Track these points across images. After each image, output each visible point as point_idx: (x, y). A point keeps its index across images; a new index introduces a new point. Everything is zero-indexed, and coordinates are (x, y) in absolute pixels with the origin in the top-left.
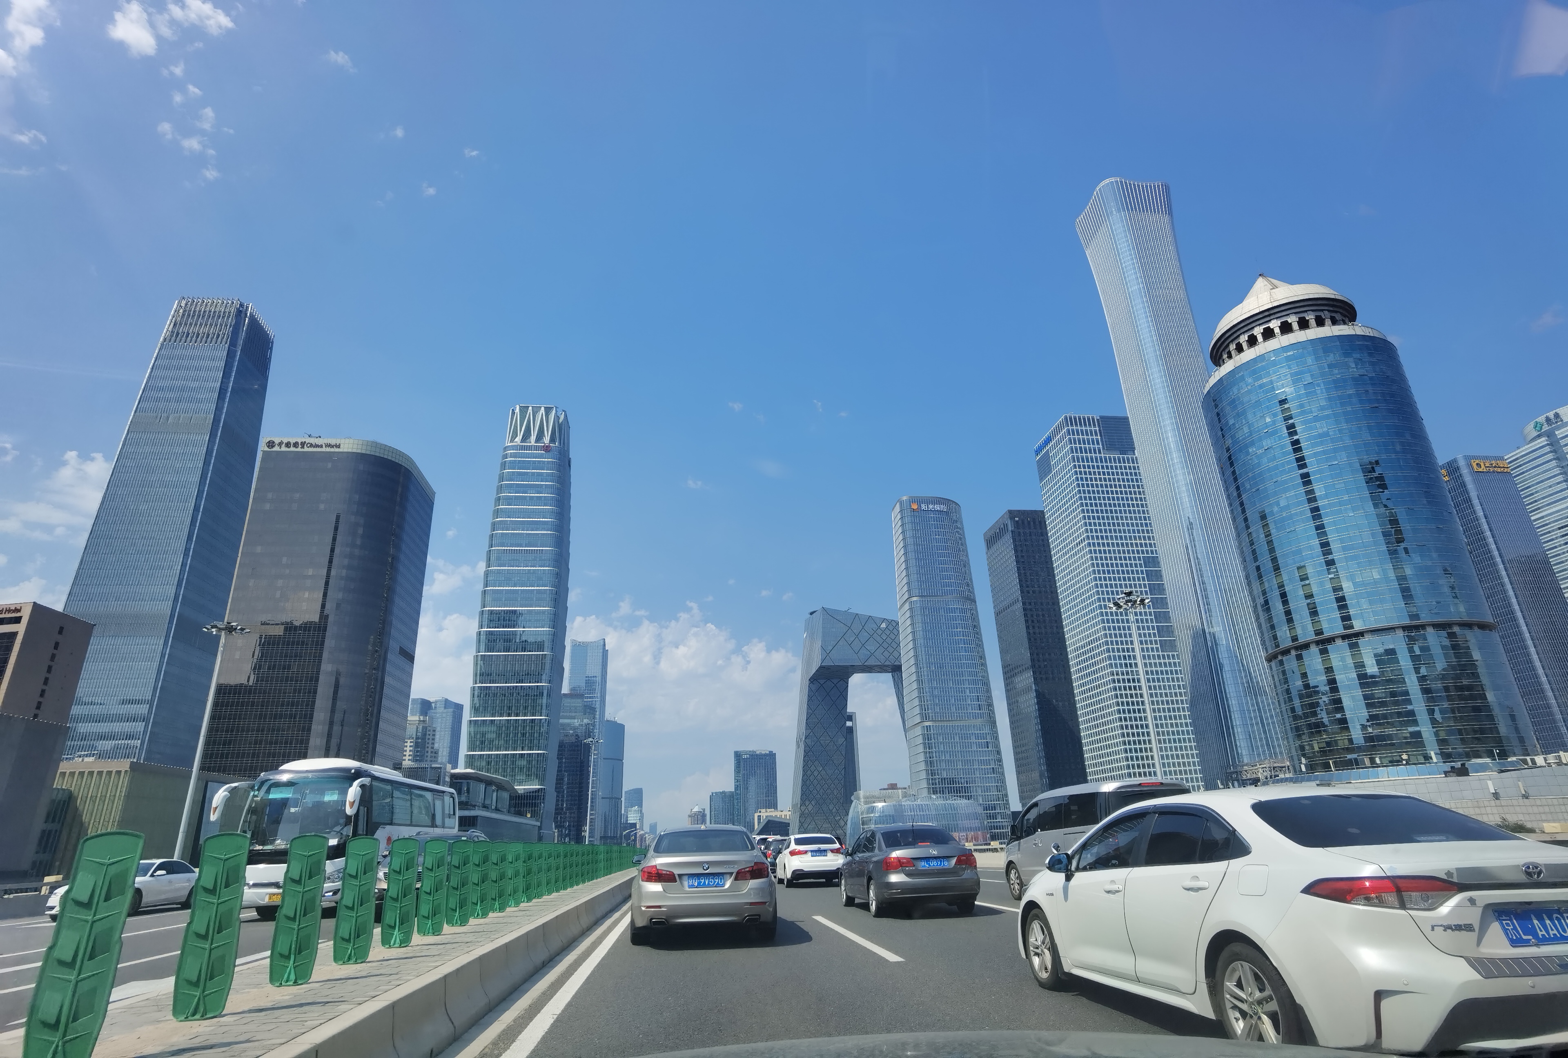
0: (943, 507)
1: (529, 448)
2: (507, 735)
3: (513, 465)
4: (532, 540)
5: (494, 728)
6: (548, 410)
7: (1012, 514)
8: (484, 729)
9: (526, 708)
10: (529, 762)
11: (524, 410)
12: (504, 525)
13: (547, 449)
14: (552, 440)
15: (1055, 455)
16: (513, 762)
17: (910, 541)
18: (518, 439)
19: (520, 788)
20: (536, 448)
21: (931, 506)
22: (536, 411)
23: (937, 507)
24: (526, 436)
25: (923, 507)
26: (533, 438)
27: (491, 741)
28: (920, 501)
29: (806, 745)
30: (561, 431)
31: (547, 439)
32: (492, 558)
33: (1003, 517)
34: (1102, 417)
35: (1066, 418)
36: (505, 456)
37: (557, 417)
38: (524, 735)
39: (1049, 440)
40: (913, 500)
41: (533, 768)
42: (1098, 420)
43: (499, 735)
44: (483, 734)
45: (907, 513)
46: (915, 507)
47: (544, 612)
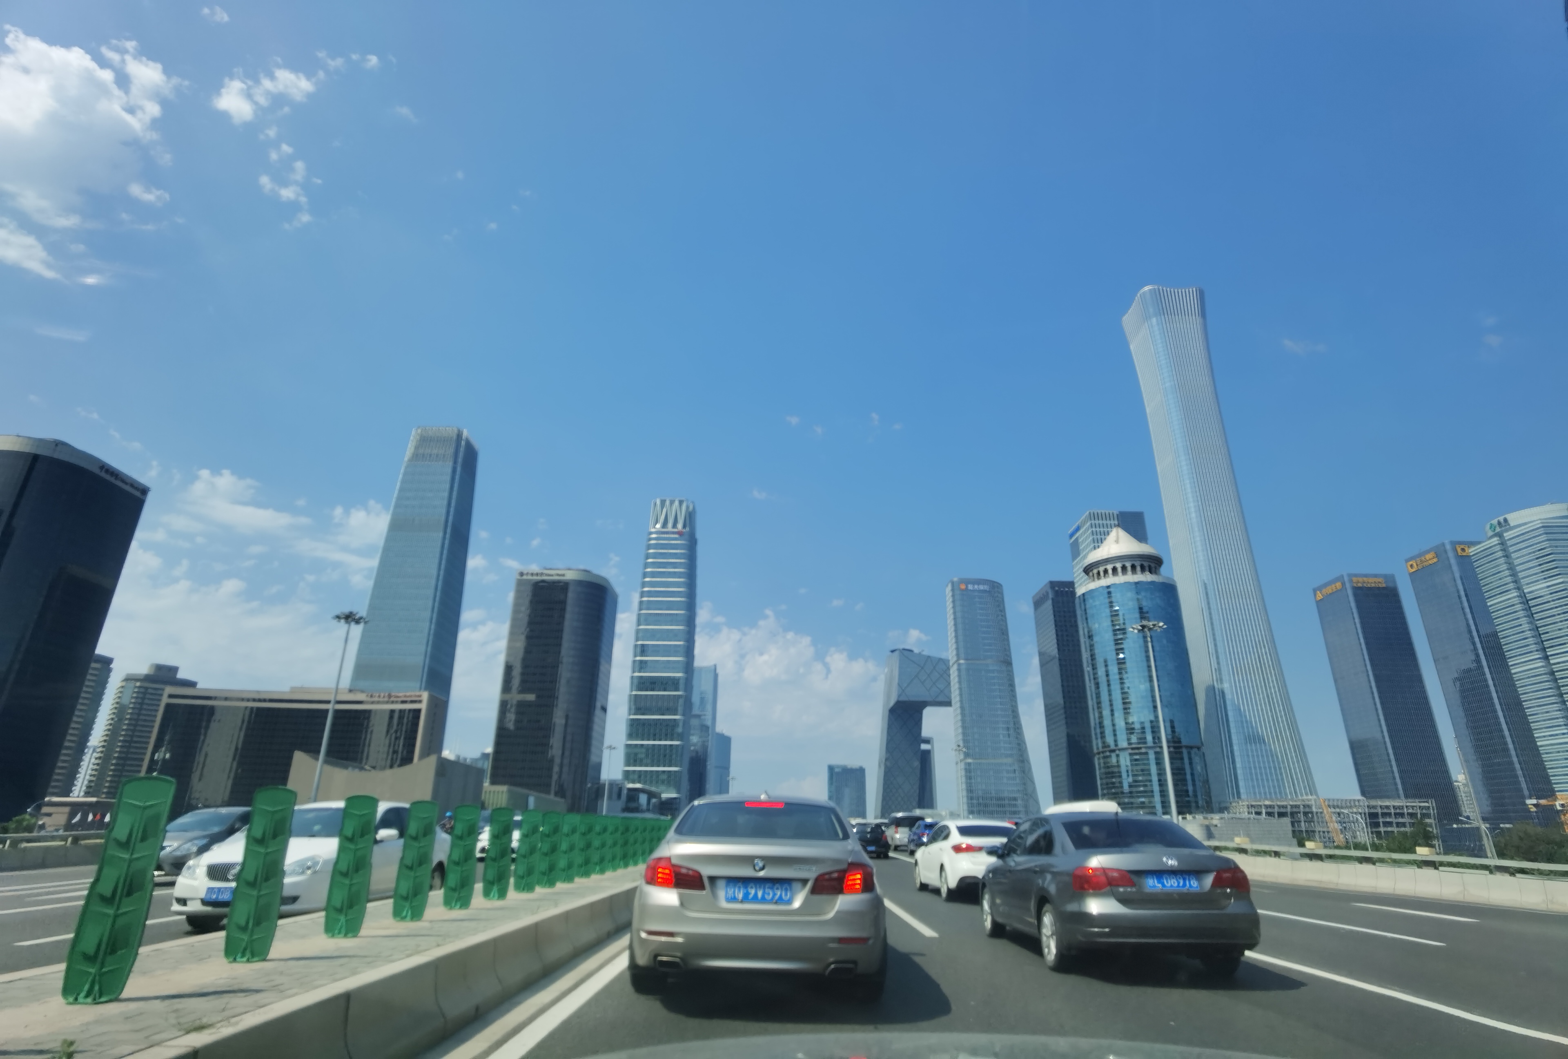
0: (986, 587)
1: (667, 533)
2: (653, 756)
3: (656, 546)
4: (670, 606)
5: (644, 750)
6: (681, 502)
7: (1053, 584)
8: (636, 750)
9: (666, 735)
10: (669, 777)
11: (663, 503)
12: (650, 593)
13: (680, 534)
14: (684, 526)
15: (1083, 542)
16: (658, 777)
17: (959, 615)
18: (658, 526)
19: (665, 796)
20: (673, 533)
21: (976, 587)
22: (672, 502)
23: (981, 587)
24: (665, 525)
25: (970, 587)
26: (670, 525)
27: (641, 760)
28: (967, 582)
29: (886, 767)
30: (690, 518)
31: (680, 526)
32: (642, 619)
33: (1045, 586)
34: (1121, 513)
35: (1090, 513)
36: (650, 539)
37: (688, 507)
38: (665, 756)
39: (1078, 529)
40: (962, 581)
41: (671, 780)
42: (1117, 515)
43: (647, 756)
44: (636, 754)
45: (957, 592)
46: (963, 587)
47: (678, 662)
